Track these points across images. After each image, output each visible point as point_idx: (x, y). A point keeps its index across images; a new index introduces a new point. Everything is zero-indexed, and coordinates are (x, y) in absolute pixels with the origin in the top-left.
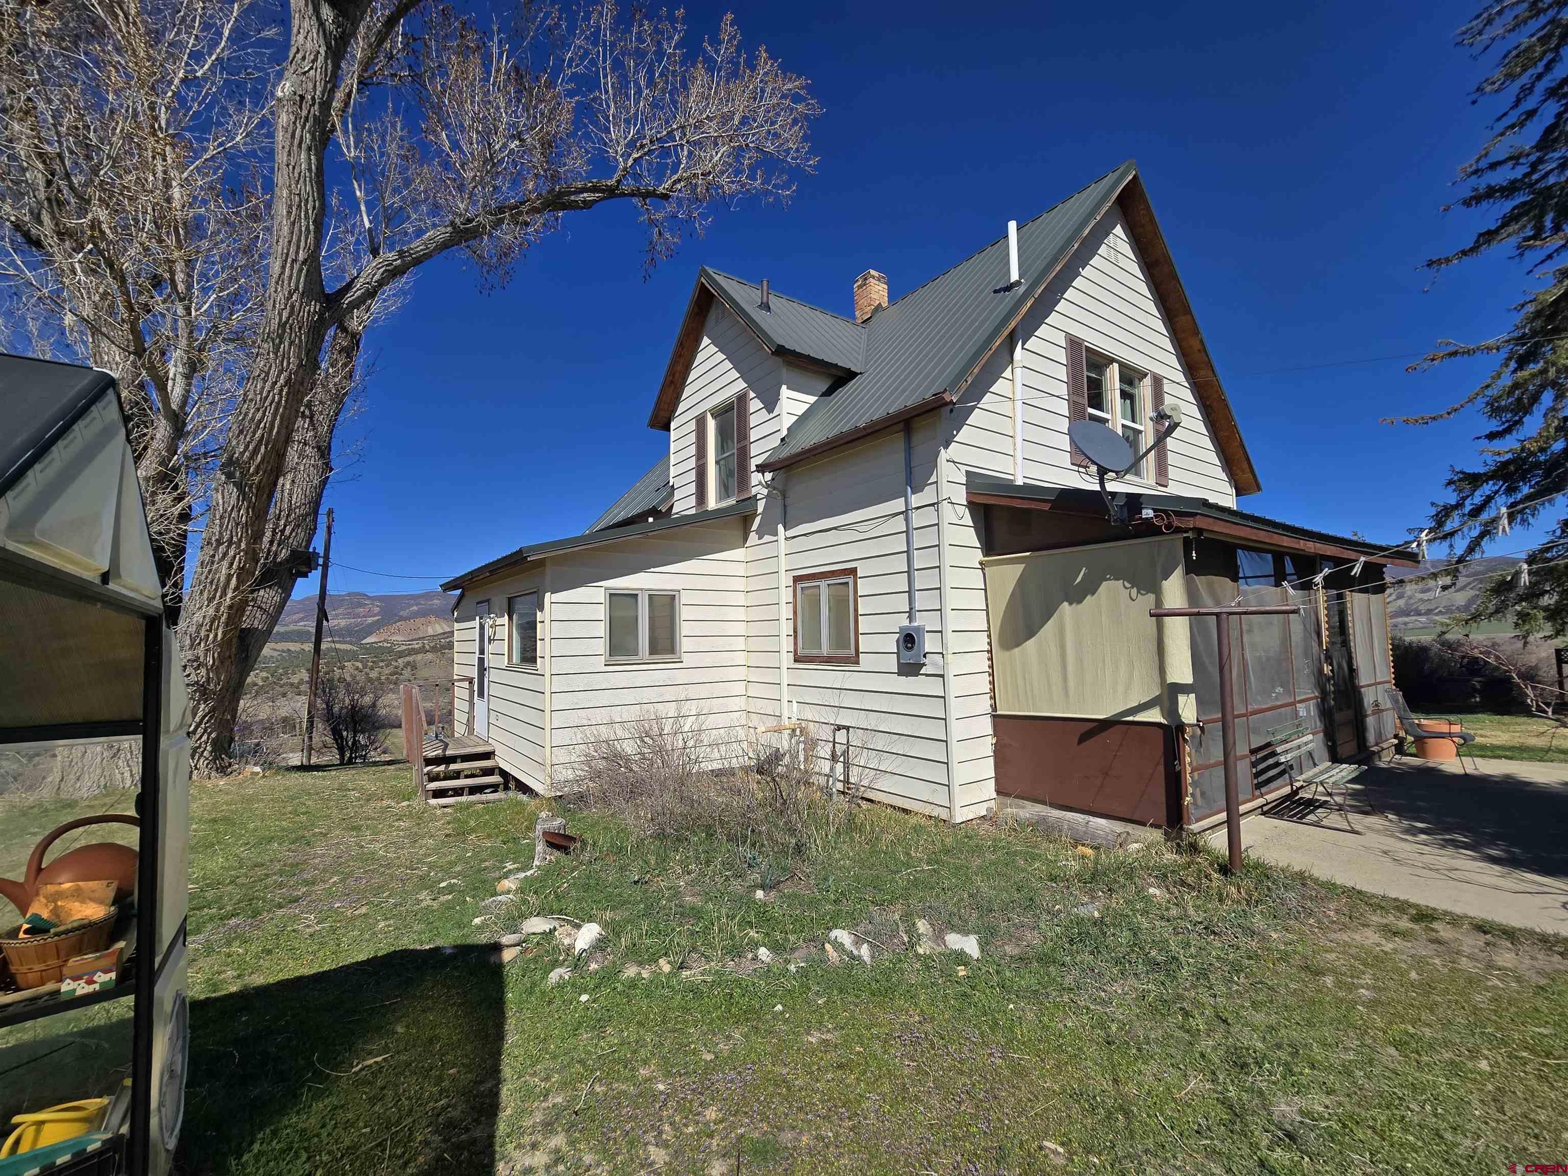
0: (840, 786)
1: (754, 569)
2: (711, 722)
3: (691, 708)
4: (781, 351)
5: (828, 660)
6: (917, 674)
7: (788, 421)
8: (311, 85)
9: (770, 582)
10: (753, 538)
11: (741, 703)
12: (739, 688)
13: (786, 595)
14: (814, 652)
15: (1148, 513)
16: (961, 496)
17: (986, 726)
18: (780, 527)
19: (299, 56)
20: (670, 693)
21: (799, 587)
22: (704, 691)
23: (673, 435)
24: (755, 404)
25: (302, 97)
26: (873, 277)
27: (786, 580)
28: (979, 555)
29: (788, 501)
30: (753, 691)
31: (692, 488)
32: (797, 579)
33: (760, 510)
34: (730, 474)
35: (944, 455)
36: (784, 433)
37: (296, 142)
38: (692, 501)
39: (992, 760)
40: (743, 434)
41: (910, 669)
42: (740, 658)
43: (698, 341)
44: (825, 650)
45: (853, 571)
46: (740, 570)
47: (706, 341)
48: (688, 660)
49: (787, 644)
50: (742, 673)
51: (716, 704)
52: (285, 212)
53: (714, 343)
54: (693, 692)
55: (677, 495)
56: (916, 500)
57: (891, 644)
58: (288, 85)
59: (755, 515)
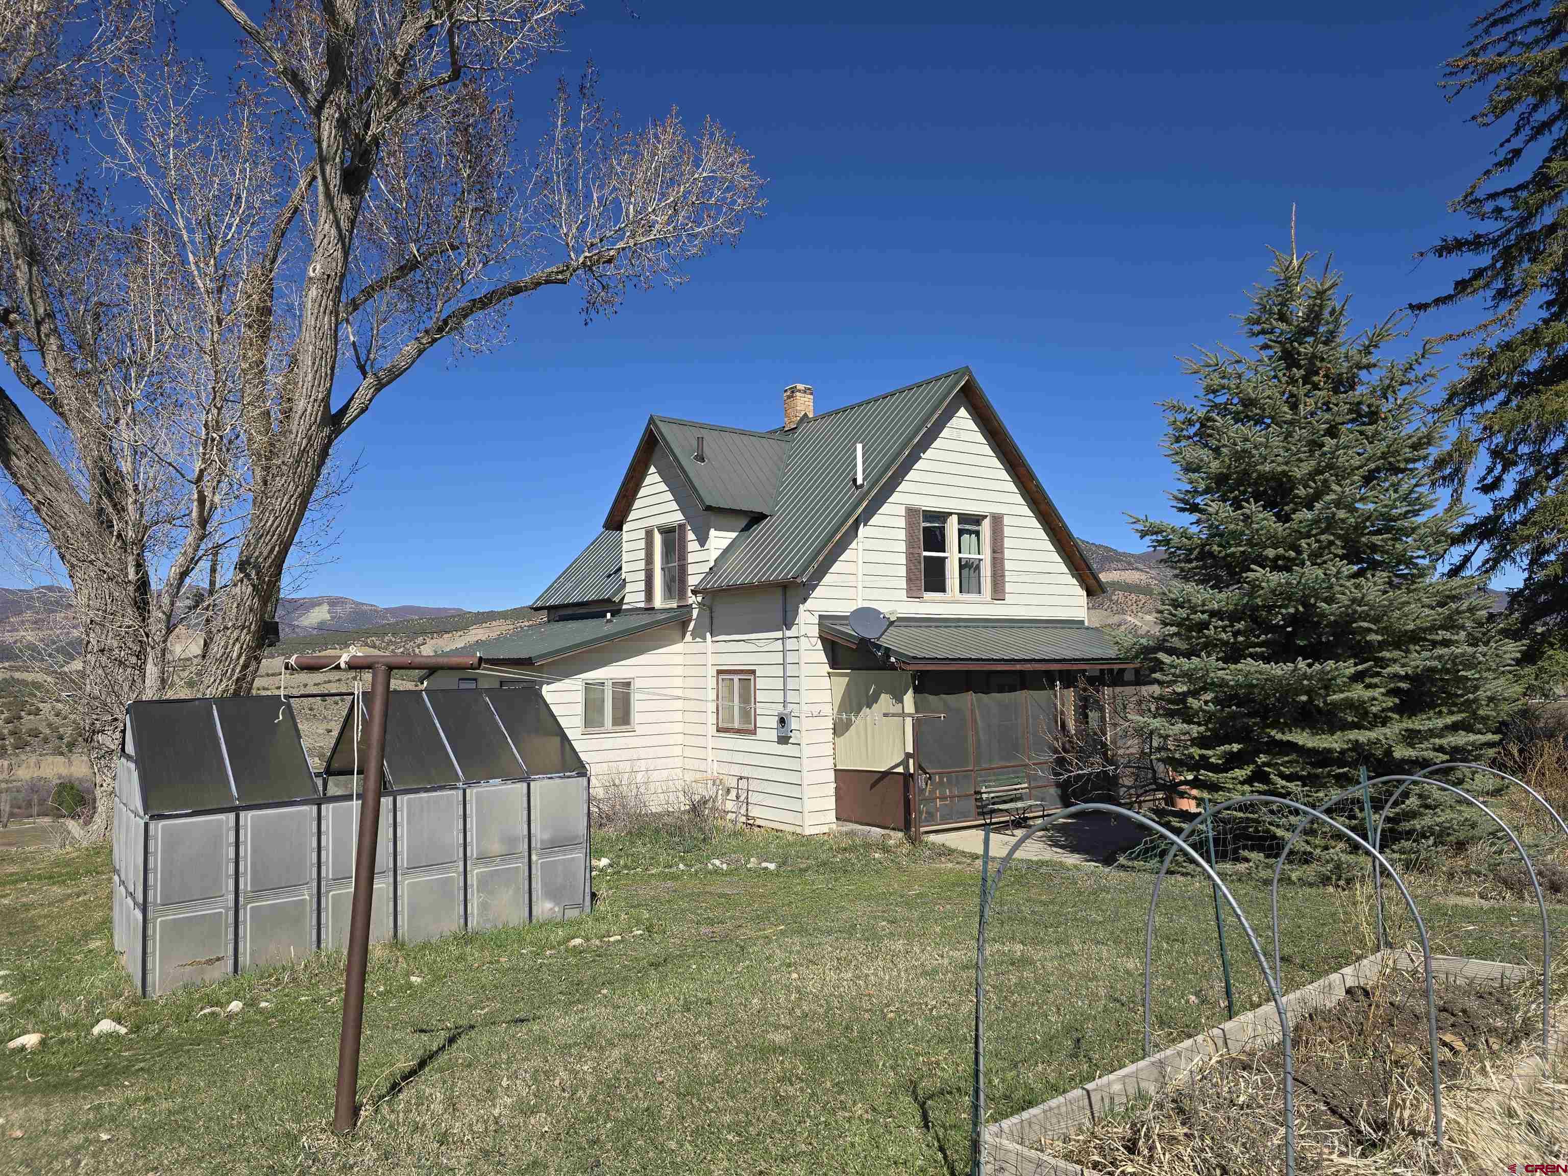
0: (743, 819)
1: (690, 660)
2: (655, 776)
3: (642, 765)
4: (709, 508)
5: (738, 731)
6: (787, 743)
7: (714, 554)
8: (334, 264)
9: (700, 671)
10: (688, 637)
11: (679, 762)
12: (678, 751)
13: (712, 682)
14: (730, 726)
15: (893, 659)
16: (815, 631)
17: (831, 776)
18: (708, 635)
19: (326, 241)
20: (625, 755)
21: (720, 677)
22: (651, 753)
23: (625, 536)
24: (691, 536)
25: (329, 276)
26: (799, 391)
27: (712, 672)
28: (827, 668)
29: (714, 615)
30: (688, 752)
31: (642, 585)
32: (719, 672)
33: (695, 616)
34: (672, 580)
35: (802, 608)
36: (712, 564)
37: (322, 309)
38: (642, 596)
39: (834, 798)
40: (683, 556)
41: (783, 740)
42: (679, 727)
43: (648, 468)
44: (736, 725)
45: (753, 672)
46: (679, 659)
47: (652, 469)
48: (640, 730)
49: (712, 719)
50: (680, 739)
51: (660, 763)
52: (310, 363)
53: (659, 472)
54: (643, 753)
55: (629, 587)
56: (788, 633)
57: (774, 722)
58: (318, 267)
59: (690, 620)
